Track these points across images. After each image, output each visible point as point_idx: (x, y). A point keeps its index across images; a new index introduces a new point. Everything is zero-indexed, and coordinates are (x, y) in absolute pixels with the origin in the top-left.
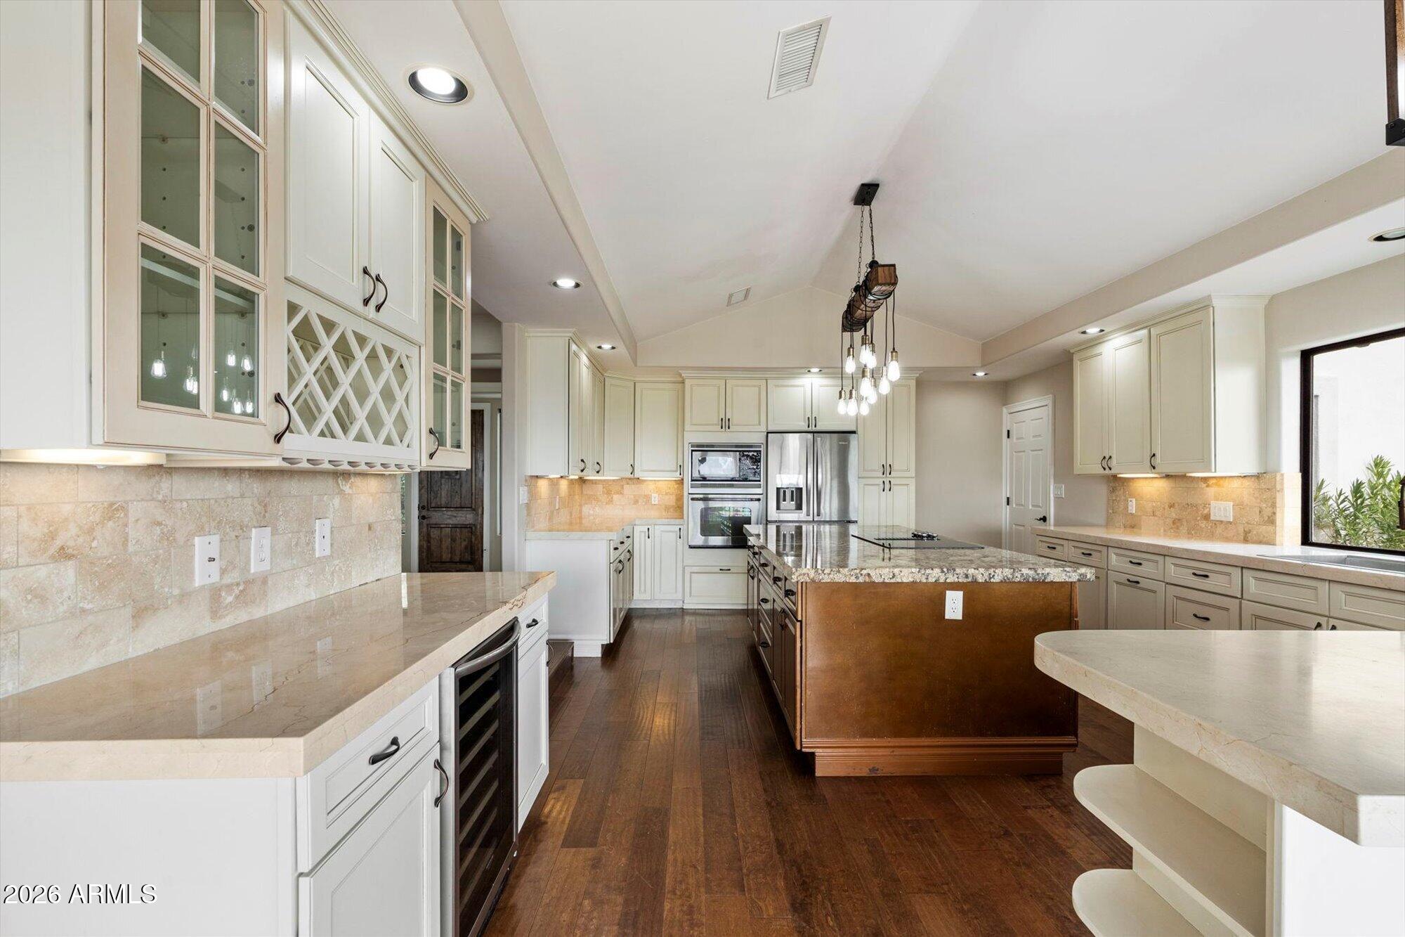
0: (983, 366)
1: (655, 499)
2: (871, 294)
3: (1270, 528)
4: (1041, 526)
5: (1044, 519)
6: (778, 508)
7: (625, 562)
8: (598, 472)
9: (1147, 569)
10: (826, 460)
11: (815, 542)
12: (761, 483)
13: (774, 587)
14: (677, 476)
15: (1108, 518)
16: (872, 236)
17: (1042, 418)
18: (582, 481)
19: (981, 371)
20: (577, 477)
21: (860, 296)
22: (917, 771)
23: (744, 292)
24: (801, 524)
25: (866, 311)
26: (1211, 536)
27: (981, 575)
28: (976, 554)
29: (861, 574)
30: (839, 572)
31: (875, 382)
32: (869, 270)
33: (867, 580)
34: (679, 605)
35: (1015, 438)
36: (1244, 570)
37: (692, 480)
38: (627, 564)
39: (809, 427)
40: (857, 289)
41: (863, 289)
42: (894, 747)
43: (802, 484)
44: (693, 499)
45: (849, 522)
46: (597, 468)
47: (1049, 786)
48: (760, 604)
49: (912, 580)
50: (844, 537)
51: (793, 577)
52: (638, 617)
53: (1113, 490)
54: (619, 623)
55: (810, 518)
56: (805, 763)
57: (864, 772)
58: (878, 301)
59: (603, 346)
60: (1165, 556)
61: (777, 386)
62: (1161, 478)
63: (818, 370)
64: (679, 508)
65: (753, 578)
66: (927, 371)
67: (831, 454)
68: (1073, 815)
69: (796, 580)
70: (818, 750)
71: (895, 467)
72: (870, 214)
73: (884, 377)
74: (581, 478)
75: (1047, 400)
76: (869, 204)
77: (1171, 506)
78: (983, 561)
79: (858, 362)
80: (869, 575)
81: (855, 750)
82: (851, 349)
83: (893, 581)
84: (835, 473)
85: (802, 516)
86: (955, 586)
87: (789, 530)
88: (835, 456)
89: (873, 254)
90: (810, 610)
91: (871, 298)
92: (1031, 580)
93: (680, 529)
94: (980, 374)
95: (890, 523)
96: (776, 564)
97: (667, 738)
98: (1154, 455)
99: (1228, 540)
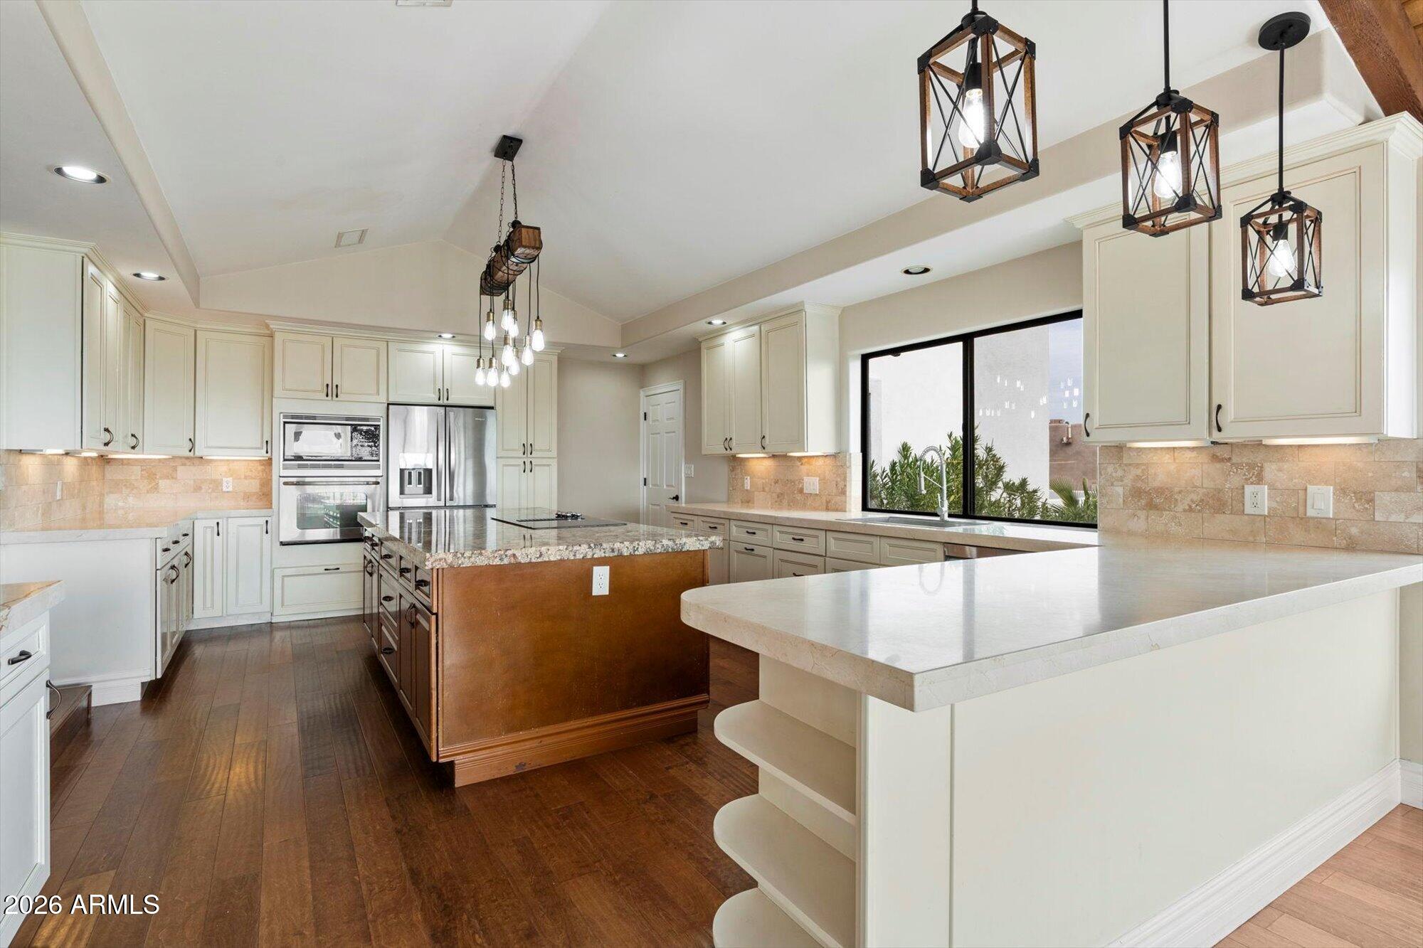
0: (622, 349)
1: (228, 484)
2: (513, 255)
3: (843, 498)
4: (674, 503)
5: (676, 498)
6: (402, 492)
7: (182, 569)
8: (133, 448)
9: (760, 538)
10: (459, 440)
11: (447, 527)
12: (381, 462)
13: (401, 581)
14: (262, 456)
15: (729, 495)
16: (515, 194)
17: (674, 402)
18: (103, 460)
19: (622, 352)
20: (94, 454)
21: (502, 256)
22: (566, 757)
23: (360, 233)
24: (430, 511)
25: (508, 274)
26: (804, 507)
27: (626, 549)
28: (620, 530)
29: (506, 556)
30: (481, 554)
31: (517, 352)
32: (512, 229)
33: (513, 561)
34: (265, 619)
35: (651, 420)
36: (827, 533)
37: (285, 460)
38: (183, 571)
39: (439, 400)
40: (497, 249)
41: (505, 250)
42: (543, 736)
43: (430, 466)
44: (285, 484)
45: (487, 506)
46: (133, 441)
47: (687, 744)
48: (381, 604)
49: (559, 558)
50: (480, 521)
51: (427, 563)
52: (202, 641)
53: (733, 469)
54: (170, 651)
55: (442, 503)
56: (442, 775)
57: (511, 770)
58: (522, 265)
59: (142, 274)
60: (773, 524)
61: (400, 350)
62: (769, 457)
63: (452, 336)
64: (265, 497)
65: (371, 574)
66: (568, 346)
67: (465, 432)
68: (707, 765)
69: (430, 567)
70: (458, 757)
71: (536, 447)
72: (513, 170)
73: (528, 347)
74: (102, 456)
75: (679, 385)
76: (511, 159)
77: (776, 482)
78: (627, 536)
79: (499, 329)
80: (514, 555)
81: (500, 748)
82: (491, 314)
83: (539, 560)
84: (470, 452)
85: (431, 500)
86: (601, 562)
87: (414, 519)
88: (470, 433)
89: (516, 213)
90: (447, 601)
91: (514, 260)
92: (670, 550)
93: (267, 522)
94: (620, 355)
95: (531, 505)
96: (403, 552)
97: (253, 785)
98: (764, 437)
99: (815, 509)
